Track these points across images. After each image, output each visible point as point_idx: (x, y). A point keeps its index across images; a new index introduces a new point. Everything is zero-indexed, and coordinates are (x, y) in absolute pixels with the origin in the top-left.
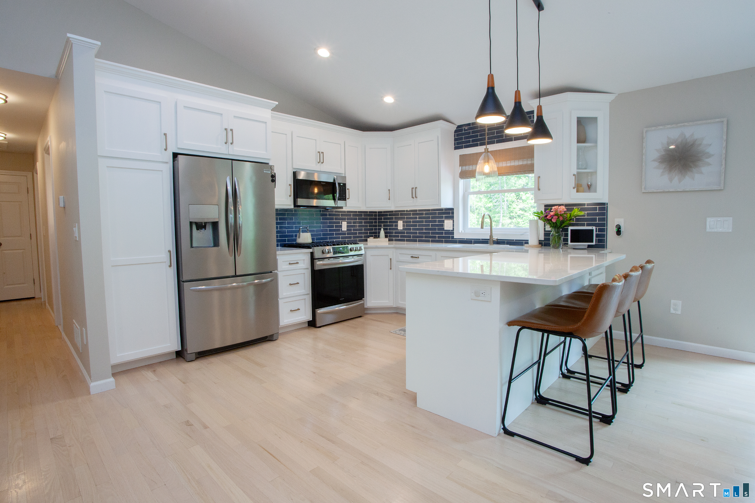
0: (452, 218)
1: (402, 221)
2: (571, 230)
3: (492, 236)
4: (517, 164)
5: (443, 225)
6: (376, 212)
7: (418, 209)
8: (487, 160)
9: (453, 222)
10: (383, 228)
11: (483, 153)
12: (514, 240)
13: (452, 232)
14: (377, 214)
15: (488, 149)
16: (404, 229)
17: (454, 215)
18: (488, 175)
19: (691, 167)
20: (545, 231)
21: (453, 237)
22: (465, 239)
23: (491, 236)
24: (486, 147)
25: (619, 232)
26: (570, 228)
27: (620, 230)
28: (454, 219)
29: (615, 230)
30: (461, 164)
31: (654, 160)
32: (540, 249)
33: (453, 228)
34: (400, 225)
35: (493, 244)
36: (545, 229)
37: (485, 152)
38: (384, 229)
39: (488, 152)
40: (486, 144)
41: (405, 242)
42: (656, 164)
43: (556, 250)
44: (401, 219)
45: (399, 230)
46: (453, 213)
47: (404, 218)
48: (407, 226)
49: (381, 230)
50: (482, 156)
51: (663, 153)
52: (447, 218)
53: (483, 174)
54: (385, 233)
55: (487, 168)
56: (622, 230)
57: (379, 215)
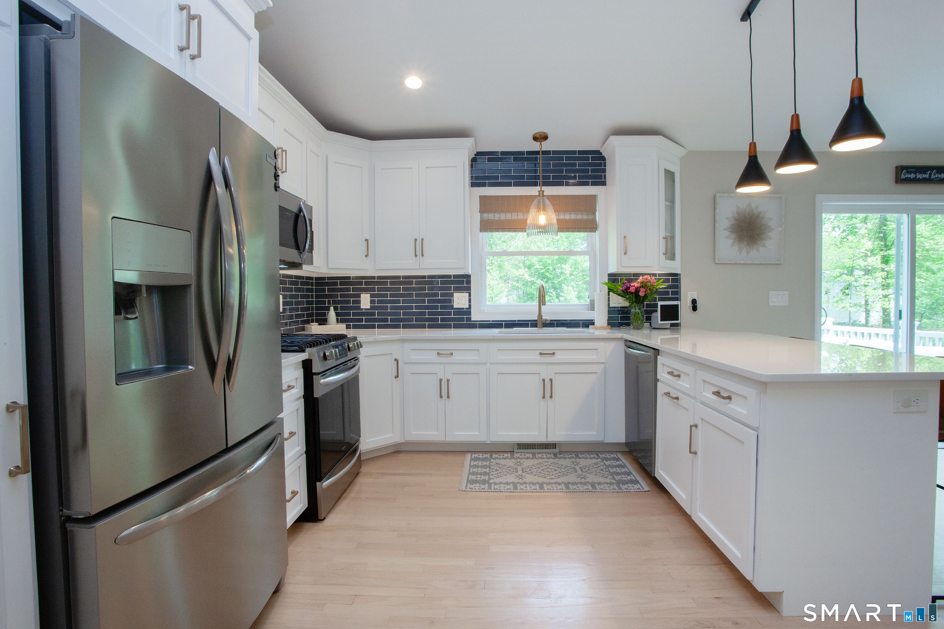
0: (468, 289)
1: (369, 295)
2: (661, 306)
3: (542, 316)
4: (568, 218)
5: (450, 301)
6: (311, 278)
7: (401, 275)
8: (542, 208)
9: (470, 296)
10: (333, 306)
11: (536, 196)
12: (567, 320)
13: (468, 311)
14: (314, 281)
15: (544, 191)
16: (372, 308)
17: (472, 285)
18: (544, 230)
19: (757, 239)
20: (609, 307)
21: (469, 319)
22: (490, 321)
23: (540, 315)
24: (541, 189)
25: (695, 308)
26: (660, 303)
27: (696, 305)
28: (472, 292)
29: (690, 304)
30: (483, 210)
31: (725, 229)
32: (610, 331)
33: (470, 306)
34: (365, 301)
35: (543, 327)
36: (609, 304)
37: (539, 196)
38: (336, 309)
39: (543, 196)
40: (541, 186)
41: (401, 329)
42: (727, 233)
43: (639, 331)
44: (366, 290)
45: (363, 309)
46: (469, 282)
47: (373, 290)
48: (379, 302)
49: (329, 310)
50: (535, 202)
51: (733, 222)
52: (459, 290)
53: (537, 227)
54: (337, 314)
55: (542, 219)
56: (698, 305)
57: (317, 284)
